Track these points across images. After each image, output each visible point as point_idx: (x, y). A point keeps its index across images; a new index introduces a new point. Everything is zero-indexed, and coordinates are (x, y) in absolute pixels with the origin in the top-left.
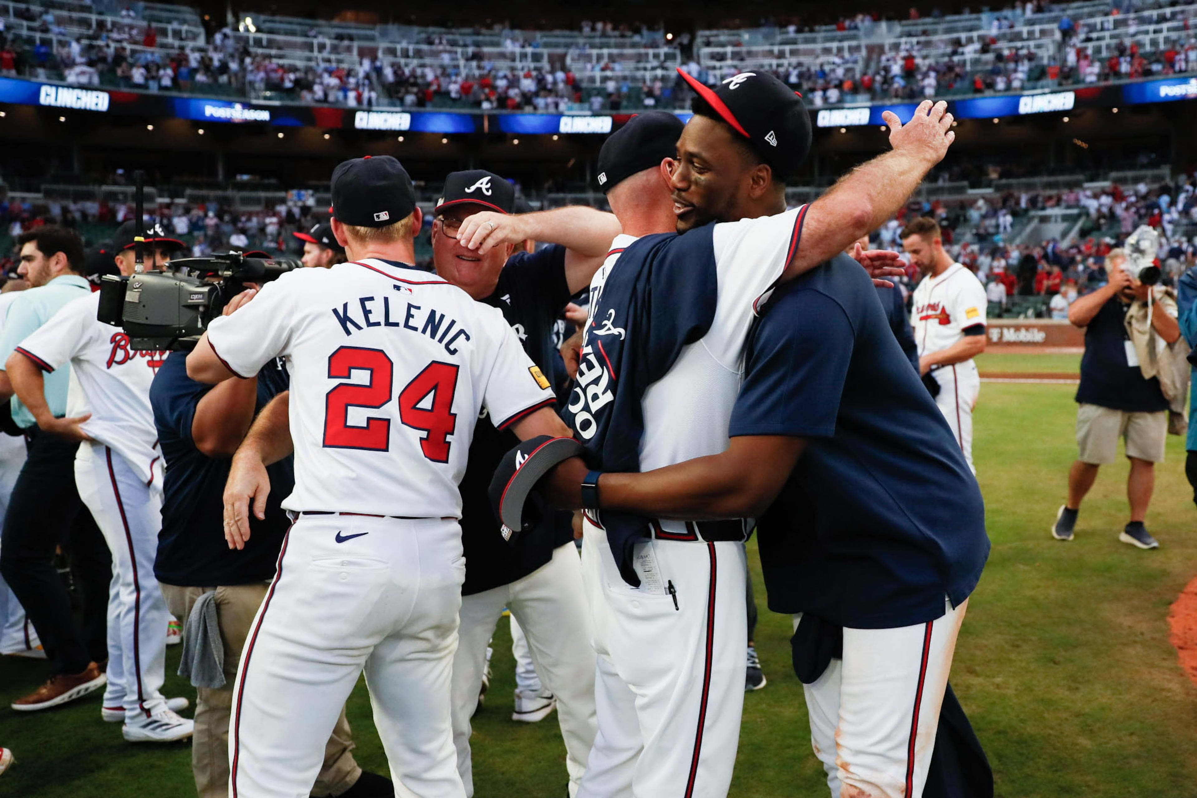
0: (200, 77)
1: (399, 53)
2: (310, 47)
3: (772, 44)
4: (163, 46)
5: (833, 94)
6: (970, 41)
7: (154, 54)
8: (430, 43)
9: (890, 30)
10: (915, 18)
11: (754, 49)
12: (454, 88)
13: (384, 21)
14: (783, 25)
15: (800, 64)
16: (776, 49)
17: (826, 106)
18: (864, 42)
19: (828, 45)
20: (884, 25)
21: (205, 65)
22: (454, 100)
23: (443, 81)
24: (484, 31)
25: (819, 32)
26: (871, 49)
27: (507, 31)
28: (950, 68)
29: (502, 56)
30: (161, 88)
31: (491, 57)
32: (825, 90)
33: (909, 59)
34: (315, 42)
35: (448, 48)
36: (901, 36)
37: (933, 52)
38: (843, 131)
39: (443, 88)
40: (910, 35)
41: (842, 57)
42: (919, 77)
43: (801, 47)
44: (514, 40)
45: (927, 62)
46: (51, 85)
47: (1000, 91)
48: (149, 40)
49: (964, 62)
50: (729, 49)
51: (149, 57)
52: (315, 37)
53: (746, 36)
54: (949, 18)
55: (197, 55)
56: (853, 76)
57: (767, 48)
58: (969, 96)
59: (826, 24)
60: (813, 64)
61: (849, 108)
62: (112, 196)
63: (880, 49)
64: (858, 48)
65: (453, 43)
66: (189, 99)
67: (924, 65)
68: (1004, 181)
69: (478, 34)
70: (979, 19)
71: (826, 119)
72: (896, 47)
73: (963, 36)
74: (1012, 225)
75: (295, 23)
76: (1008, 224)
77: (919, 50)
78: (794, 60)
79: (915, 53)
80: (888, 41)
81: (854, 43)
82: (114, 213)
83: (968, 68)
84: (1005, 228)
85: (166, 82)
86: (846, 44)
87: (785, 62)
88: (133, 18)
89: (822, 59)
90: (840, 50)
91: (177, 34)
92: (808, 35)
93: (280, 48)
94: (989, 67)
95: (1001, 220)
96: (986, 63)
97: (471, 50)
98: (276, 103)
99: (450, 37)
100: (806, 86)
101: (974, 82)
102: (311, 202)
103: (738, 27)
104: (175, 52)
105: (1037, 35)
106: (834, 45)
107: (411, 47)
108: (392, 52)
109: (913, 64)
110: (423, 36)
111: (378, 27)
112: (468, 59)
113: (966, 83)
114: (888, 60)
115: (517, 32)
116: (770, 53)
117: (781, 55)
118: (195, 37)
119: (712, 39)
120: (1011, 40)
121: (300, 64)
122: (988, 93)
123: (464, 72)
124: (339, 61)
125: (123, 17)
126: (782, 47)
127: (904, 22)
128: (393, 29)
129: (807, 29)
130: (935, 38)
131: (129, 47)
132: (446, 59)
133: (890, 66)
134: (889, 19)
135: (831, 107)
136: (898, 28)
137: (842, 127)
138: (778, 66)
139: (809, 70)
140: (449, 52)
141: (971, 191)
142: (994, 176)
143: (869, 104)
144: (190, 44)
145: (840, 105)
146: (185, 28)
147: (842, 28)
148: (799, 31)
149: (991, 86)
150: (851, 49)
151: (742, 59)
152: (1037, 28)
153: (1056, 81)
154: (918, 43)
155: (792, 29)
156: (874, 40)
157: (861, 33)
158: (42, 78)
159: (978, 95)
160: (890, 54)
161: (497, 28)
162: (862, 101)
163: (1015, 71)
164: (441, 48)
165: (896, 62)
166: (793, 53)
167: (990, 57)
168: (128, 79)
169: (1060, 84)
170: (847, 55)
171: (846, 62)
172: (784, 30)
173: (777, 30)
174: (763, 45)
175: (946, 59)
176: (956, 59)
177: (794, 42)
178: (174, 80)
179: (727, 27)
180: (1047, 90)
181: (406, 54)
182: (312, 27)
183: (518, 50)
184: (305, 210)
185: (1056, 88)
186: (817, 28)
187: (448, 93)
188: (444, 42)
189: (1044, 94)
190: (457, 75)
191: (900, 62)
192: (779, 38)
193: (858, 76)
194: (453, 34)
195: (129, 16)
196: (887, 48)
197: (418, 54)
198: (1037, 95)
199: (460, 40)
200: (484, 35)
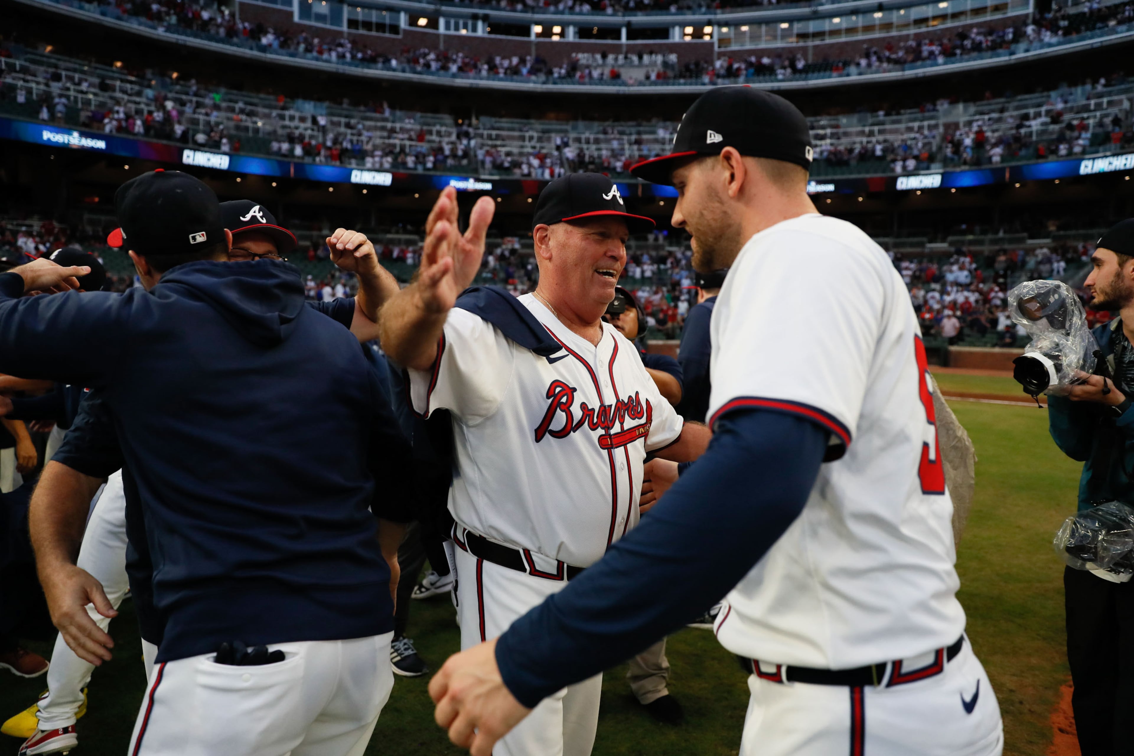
0: (450, 162)
1: (583, 141)
2: (523, 138)
3: (864, 126)
4: (430, 141)
5: (911, 164)
6: (1038, 115)
7: (423, 147)
8: (605, 133)
9: (965, 109)
10: (988, 99)
11: (850, 130)
12: (619, 165)
13: (575, 118)
14: (874, 110)
15: (885, 141)
16: (867, 129)
17: (905, 173)
18: (942, 121)
19: (911, 124)
20: (961, 107)
21: (454, 155)
22: (619, 174)
23: (612, 160)
24: (644, 123)
25: (905, 114)
26: (947, 126)
27: (661, 124)
28: (1017, 139)
29: (656, 141)
30: (426, 169)
31: (649, 141)
32: (904, 160)
33: (980, 133)
34: (527, 135)
35: (618, 136)
36: (975, 115)
37: (1003, 126)
38: (919, 193)
39: (612, 166)
40: (982, 113)
41: (922, 134)
42: (988, 147)
43: (888, 127)
44: (665, 128)
45: (996, 135)
46: (358, 170)
47: (1062, 156)
48: (420, 137)
49: (1031, 134)
50: (829, 131)
51: (419, 149)
52: (527, 131)
53: (844, 120)
54: (1019, 97)
55: (450, 146)
56: (931, 148)
57: (860, 129)
58: (1033, 162)
59: (910, 108)
60: (896, 139)
61: (923, 175)
62: (392, 242)
63: (956, 126)
64: (936, 126)
65: (622, 133)
66: (441, 176)
67: (993, 137)
68: (1062, 233)
69: (639, 125)
70: (1049, 97)
71: (904, 184)
72: (969, 123)
73: (1032, 111)
74: (1065, 270)
75: (516, 123)
76: (1061, 270)
77: (989, 125)
78: (881, 138)
79: (985, 128)
80: (963, 119)
81: (933, 122)
82: (391, 252)
83: (1034, 138)
84: (1058, 272)
85: (430, 165)
86: (926, 123)
87: (874, 139)
88: (413, 124)
89: (905, 136)
90: (920, 128)
91: (439, 133)
92: (894, 118)
93: (503, 140)
94: (1054, 136)
95: (1055, 265)
96: (1052, 133)
97: (633, 137)
98: (496, 178)
99: (620, 128)
100: (890, 157)
101: (1037, 150)
102: (517, 246)
103: (838, 113)
104: (435, 145)
105: (1105, 105)
106: (916, 125)
107: (592, 137)
108: (578, 140)
109: (983, 136)
110: (601, 128)
111: (571, 123)
112: (630, 144)
113: (1031, 151)
114: (961, 135)
115: (668, 123)
116: (862, 133)
117: (871, 134)
118: (449, 134)
119: (815, 124)
120: (1078, 112)
121: (515, 150)
122: (1052, 158)
123: (627, 153)
124: (542, 148)
125: (406, 124)
126: (872, 128)
127: (978, 103)
128: (581, 124)
129: (894, 113)
130: (1006, 114)
131: (407, 143)
132: (615, 144)
133: (963, 140)
134: (966, 101)
135: (908, 174)
136: (972, 109)
137: (917, 190)
138: (868, 142)
139: (892, 145)
140: (618, 139)
141: (1030, 242)
142: (1052, 228)
143: (941, 171)
144: (446, 139)
145: (916, 172)
146: (443, 129)
147: (923, 111)
148: (887, 114)
149: (1055, 152)
150: (930, 127)
151: (839, 138)
152: (1105, 100)
153: (1118, 145)
154: (990, 119)
155: (881, 113)
156: (950, 119)
157: (940, 114)
158: (354, 166)
159: (1040, 161)
160: (963, 130)
161: (654, 121)
162: (936, 169)
163: (1078, 138)
164: (612, 136)
165: (968, 137)
166: (881, 132)
167: (1055, 128)
168: (404, 164)
169: (1122, 147)
170: (926, 132)
171: (926, 137)
172: (875, 114)
173: (869, 115)
174: (857, 126)
175: (1014, 132)
176: (1023, 131)
177: (882, 123)
178: (435, 163)
179: (829, 114)
180: (1108, 153)
181: (588, 142)
182: (526, 125)
183: (667, 136)
184: (513, 251)
185: (1118, 151)
186: (902, 111)
187: (614, 169)
188: (616, 132)
189: (1106, 157)
190: (622, 155)
191: (972, 136)
192: (870, 121)
193: (934, 148)
194: (622, 126)
195: (410, 123)
196: (961, 125)
197: (597, 141)
198: (1098, 158)
199: (628, 130)
200: (645, 126)
